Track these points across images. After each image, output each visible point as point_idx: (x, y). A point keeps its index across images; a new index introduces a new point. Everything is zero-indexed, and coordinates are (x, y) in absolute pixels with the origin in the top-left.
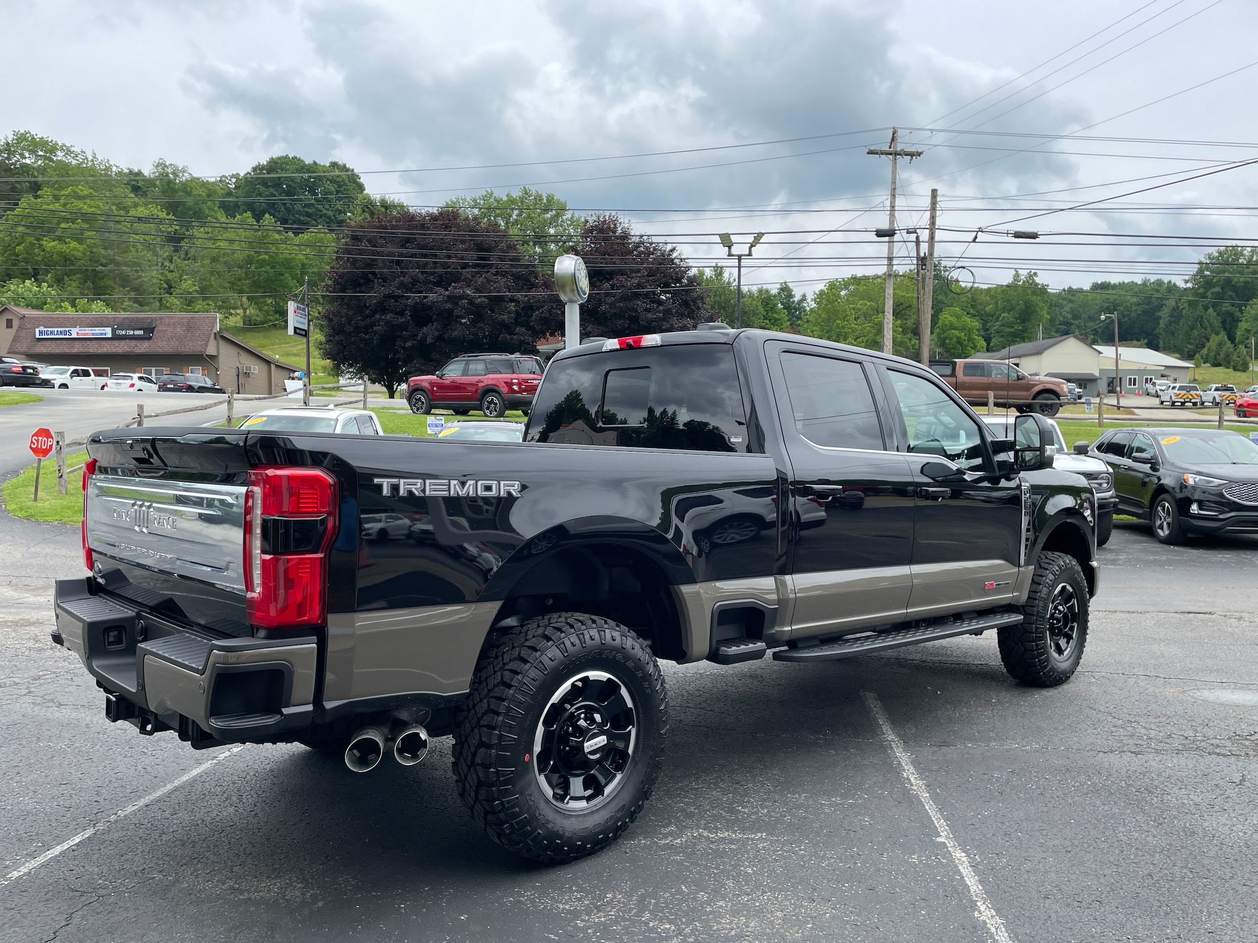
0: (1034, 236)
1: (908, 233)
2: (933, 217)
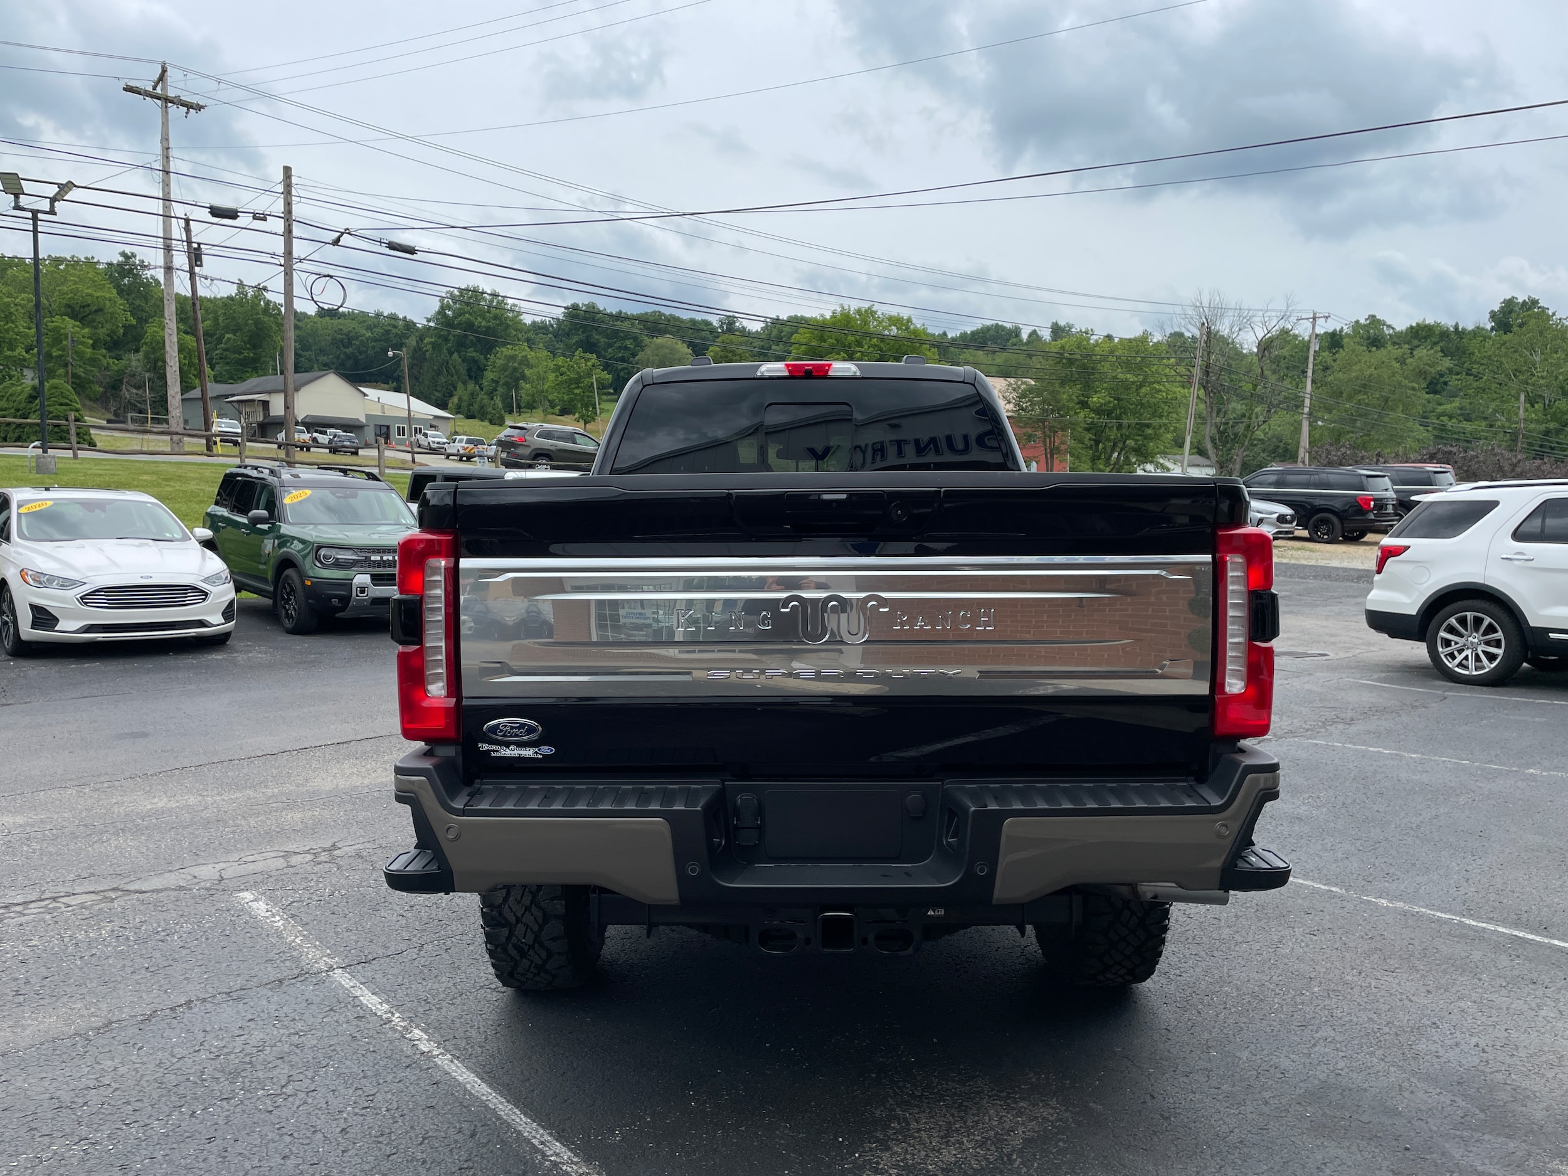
0: (411, 251)
1: (255, 218)
2: (289, 204)
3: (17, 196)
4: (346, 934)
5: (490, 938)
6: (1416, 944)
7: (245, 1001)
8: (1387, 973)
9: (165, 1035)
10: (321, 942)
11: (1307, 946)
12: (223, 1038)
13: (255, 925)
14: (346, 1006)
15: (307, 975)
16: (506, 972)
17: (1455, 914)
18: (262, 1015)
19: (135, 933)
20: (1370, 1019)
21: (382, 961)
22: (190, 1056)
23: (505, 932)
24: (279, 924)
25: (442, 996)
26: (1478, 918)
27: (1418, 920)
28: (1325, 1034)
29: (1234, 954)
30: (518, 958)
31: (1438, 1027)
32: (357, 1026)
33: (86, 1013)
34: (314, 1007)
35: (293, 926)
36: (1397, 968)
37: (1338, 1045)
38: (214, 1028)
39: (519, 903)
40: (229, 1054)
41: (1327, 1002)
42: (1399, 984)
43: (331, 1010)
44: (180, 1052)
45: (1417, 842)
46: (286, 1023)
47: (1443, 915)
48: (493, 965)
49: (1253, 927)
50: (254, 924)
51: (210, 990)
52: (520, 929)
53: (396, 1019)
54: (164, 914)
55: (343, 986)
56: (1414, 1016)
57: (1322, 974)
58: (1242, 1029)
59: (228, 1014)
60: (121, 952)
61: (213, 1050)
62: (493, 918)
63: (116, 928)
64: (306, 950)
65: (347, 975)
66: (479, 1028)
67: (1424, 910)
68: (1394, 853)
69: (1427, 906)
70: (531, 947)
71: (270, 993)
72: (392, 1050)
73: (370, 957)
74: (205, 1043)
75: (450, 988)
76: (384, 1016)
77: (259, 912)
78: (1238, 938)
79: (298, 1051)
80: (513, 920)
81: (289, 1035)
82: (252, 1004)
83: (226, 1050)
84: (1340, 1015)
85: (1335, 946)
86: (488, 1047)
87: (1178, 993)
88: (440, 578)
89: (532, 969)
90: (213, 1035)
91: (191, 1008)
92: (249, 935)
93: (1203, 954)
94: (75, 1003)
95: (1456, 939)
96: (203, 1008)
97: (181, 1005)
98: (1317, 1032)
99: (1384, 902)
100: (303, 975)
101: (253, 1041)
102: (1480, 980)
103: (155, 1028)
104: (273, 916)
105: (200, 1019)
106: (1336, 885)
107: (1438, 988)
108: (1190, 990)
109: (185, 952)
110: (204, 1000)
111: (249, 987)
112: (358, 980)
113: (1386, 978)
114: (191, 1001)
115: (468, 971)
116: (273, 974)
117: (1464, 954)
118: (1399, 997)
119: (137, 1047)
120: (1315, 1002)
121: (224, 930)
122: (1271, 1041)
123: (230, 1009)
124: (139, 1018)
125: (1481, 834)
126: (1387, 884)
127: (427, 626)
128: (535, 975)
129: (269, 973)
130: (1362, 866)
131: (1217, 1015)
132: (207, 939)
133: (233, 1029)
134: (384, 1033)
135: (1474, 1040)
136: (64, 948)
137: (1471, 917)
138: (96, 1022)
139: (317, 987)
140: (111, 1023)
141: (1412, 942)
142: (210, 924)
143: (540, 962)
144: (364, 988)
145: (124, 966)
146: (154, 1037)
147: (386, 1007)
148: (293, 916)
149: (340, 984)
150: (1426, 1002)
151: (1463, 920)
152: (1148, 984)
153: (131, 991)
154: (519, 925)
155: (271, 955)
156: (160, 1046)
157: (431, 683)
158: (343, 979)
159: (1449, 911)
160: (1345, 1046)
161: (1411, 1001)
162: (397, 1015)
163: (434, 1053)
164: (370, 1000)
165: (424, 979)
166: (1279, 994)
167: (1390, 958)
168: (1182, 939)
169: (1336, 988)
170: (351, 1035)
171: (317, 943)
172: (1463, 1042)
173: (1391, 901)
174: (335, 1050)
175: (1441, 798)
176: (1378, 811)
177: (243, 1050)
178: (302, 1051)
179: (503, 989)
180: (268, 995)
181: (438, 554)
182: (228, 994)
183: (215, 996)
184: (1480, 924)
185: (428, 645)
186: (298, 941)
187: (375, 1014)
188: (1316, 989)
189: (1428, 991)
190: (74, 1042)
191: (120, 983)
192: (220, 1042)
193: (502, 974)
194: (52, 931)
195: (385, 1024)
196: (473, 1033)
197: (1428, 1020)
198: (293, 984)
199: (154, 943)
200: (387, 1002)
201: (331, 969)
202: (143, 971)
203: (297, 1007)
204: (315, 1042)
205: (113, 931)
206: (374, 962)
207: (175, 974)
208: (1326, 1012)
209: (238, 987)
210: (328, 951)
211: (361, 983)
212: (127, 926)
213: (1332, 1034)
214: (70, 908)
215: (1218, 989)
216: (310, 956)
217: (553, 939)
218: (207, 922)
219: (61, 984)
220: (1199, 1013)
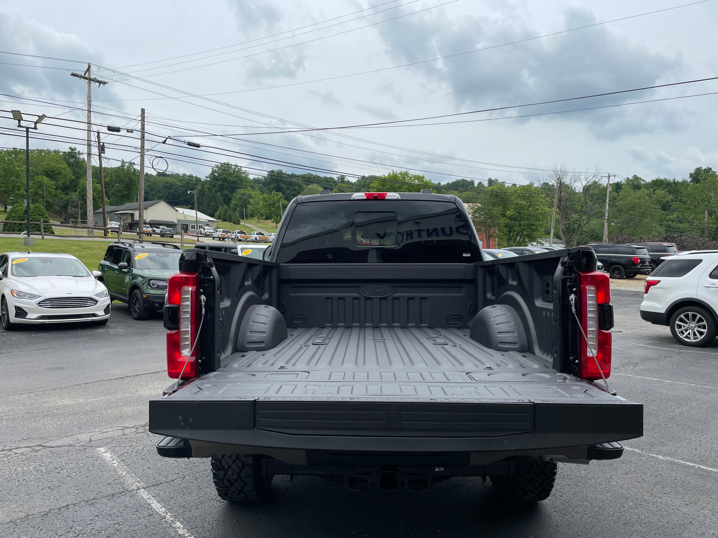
0: (198, 146)
1: (128, 131)
2: (143, 125)
3: (19, 121)
4: (148, 470)
5: (215, 476)
6: (678, 479)
7: (95, 505)
8: (665, 495)
9: (54, 523)
10: (135, 474)
11: (624, 480)
12: (82, 525)
13: (104, 465)
14: (144, 509)
15: (126, 492)
16: (223, 492)
17: (696, 463)
18: (102, 513)
19: (46, 469)
20: (659, 520)
21: (164, 485)
22: (65, 535)
23: (223, 473)
24: (116, 465)
25: (192, 504)
26: (707, 466)
27: (678, 466)
28: (636, 528)
29: (588, 484)
30: (229, 486)
31: (693, 524)
32: (149, 520)
33: (17, 510)
34: (128, 509)
35: (122, 466)
36: (670, 492)
37: (644, 535)
38: (78, 520)
39: (230, 458)
40: (84, 534)
41: (637, 511)
42: (671, 501)
43: (137, 511)
44: (60, 532)
45: (674, 425)
46: (113, 518)
47: (690, 464)
48: (217, 489)
49: (597, 470)
50: (102, 464)
51: (79, 499)
52: (230, 472)
53: (168, 516)
54: (61, 459)
55: (143, 498)
56: (681, 518)
57: (633, 495)
58: (594, 526)
59: (86, 512)
60: (38, 478)
61: (76, 531)
62: (216, 467)
63: (37, 466)
64: (127, 478)
65: (146, 492)
66: (209, 522)
67: (680, 461)
68: (663, 431)
69: (682, 459)
70: (236, 481)
71: (108, 501)
72: (165, 533)
73: (158, 483)
74: (73, 528)
75: (196, 500)
76: (163, 515)
77: (107, 458)
78: (589, 476)
79: (118, 533)
80: (227, 467)
81: (114, 524)
82: (98, 507)
83: (83, 532)
84: (643, 518)
85: (638, 480)
86: (213, 532)
87: (561, 506)
88: (189, 296)
89: (236, 492)
90: (77, 523)
91: (68, 509)
92: (101, 470)
93: (572, 484)
94: (12, 504)
95: (697, 476)
96: (74, 509)
97: (63, 507)
98: (633, 527)
99: (661, 457)
100: (125, 492)
101: (96, 528)
102: (712, 498)
103: (49, 519)
104: (113, 460)
105: (72, 515)
106: (636, 448)
107: (691, 503)
108: (567, 504)
109: (69, 479)
110: (75, 504)
111: (98, 497)
112: (151, 495)
113: (665, 498)
114: (68, 505)
115: (206, 490)
116: (110, 491)
117: (702, 485)
118: (672, 508)
119: (40, 529)
120: (631, 511)
121: (89, 468)
122: (609, 532)
123: (87, 509)
124: (42, 514)
125: (705, 422)
126: (661, 448)
127: (182, 320)
128: (238, 494)
129: (109, 490)
130: (648, 438)
131: (581, 518)
132: (80, 472)
133: (87, 521)
134: (162, 524)
135: (712, 531)
136: (10, 475)
137: (704, 464)
138: (22, 515)
139: (131, 498)
140: (28, 516)
141: (676, 478)
142: (82, 464)
143: (240, 488)
144: (154, 499)
145: (39, 486)
146: (49, 524)
147: (164, 509)
148: (123, 461)
149: (142, 497)
150: (686, 510)
151: (700, 466)
152: (546, 501)
153: (40, 499)
154: (230, 469)
155: (110, 481)
156: (51, 529)
157: (184, 349)
158: (144, 494)
159: (693, 462)
160: (647, 535)
161: (678, 510)
162: (169, 514)
163: (186, 535)
164: (156, 506)
165: (184, 495)
166: (612, 506)
167: (666, 487)
168: (562, 476)
169: (640, 503)
170: (145, 525)
171: (133, 475)
172: (706, 532)
173: (664, 456)
174: (136, 533)
175: (684, 403)
176: (653, 410)
177: (91, 532)
178: (120, 533)
179: (223, 501)
180: (107, 503)
181: (188, 284)
182: (87, 501)
183: (80, 502)
184: (709, 469)
185: (182, 330)
186: (124, 474)
187: (158, 513)
188: (630, 504)
189: (686, 505)
190: (9, 526)
191: (35, 494)
192: (80, 527)
193: (222, 494)
194: (7, 466)
195: (163, 519)
196: (206, 524)
197: (688, 520)
198: (119, 497)
199: (54, 474)
200: (164, 507)
201: (138, 489)
202: (47, 489)
203: (120, 509)
204: (127, 528)
205: (35, 467)
206: (160, 485)
207: (62, 491)
208: (636, 516)
209: (92, 498)
210: (138, 479)
211: (153, 497)
212: (42, 465)
213: (640, 528)
214: (17, 455)
215: (581, 504)
216: (129, 482)
217: (247, 477)
218: (81, 463)
219: (7, 495)
220: (573, 516)
